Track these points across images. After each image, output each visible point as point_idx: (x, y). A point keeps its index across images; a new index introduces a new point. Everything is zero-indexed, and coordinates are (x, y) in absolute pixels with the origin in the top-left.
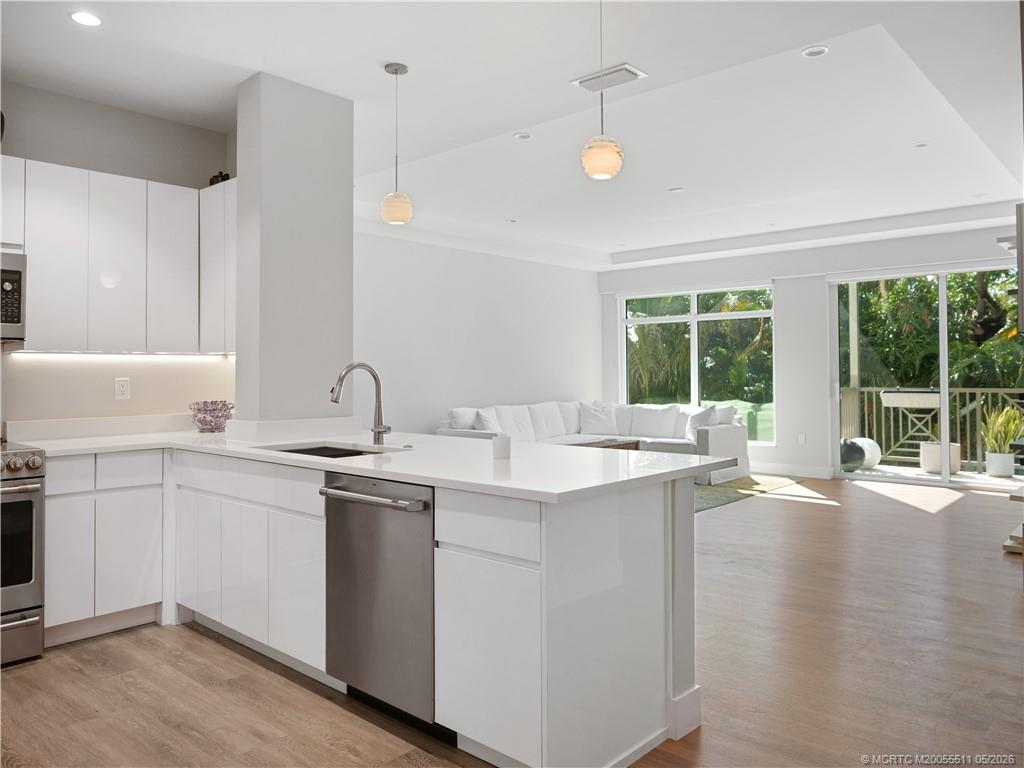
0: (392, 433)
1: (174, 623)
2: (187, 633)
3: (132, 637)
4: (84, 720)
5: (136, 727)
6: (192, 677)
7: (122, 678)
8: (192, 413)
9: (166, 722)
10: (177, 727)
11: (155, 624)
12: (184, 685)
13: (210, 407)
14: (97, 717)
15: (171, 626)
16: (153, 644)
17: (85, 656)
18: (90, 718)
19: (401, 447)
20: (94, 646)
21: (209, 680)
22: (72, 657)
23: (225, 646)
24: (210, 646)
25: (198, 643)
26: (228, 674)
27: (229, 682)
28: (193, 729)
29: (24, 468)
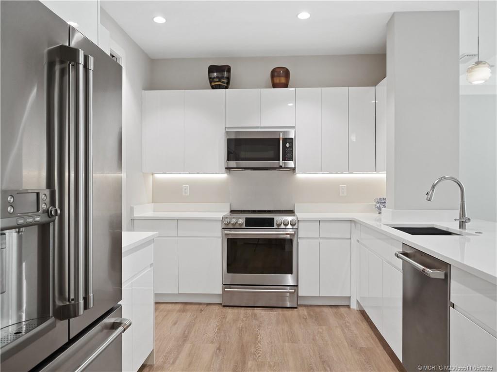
0: (470, 223)
1: (356, 309)
2: (359, 316)
3: (335, 310)
4: (292, 343)
5: (308, 355)
6: (346, 340)
7: (318, 329)
8: (375, 203)
9: (321, 357)
10: (323, 362)
11: (348, 307)
12: (340, 342)
13: (383, 201)
14: (297, 343)
15: (354, 309)
16: (341, 316)
17: (312, 313)
18: (295, 343)
19: (473, 233)
20: (318, 310)
21: (353, 344)
22: (308, 312)
23: (371, 328)
24: (365, 325)
25: (360, 322)
26: (363, 344)
27: (361, 348)
28: (329, 366)
29: (289, 224)
